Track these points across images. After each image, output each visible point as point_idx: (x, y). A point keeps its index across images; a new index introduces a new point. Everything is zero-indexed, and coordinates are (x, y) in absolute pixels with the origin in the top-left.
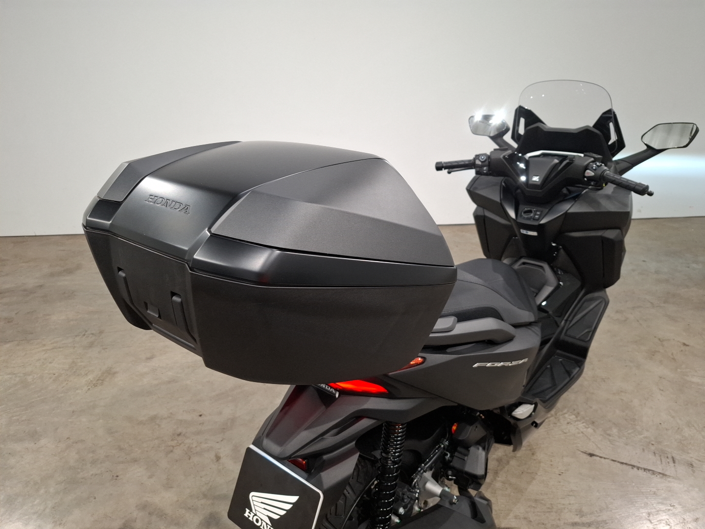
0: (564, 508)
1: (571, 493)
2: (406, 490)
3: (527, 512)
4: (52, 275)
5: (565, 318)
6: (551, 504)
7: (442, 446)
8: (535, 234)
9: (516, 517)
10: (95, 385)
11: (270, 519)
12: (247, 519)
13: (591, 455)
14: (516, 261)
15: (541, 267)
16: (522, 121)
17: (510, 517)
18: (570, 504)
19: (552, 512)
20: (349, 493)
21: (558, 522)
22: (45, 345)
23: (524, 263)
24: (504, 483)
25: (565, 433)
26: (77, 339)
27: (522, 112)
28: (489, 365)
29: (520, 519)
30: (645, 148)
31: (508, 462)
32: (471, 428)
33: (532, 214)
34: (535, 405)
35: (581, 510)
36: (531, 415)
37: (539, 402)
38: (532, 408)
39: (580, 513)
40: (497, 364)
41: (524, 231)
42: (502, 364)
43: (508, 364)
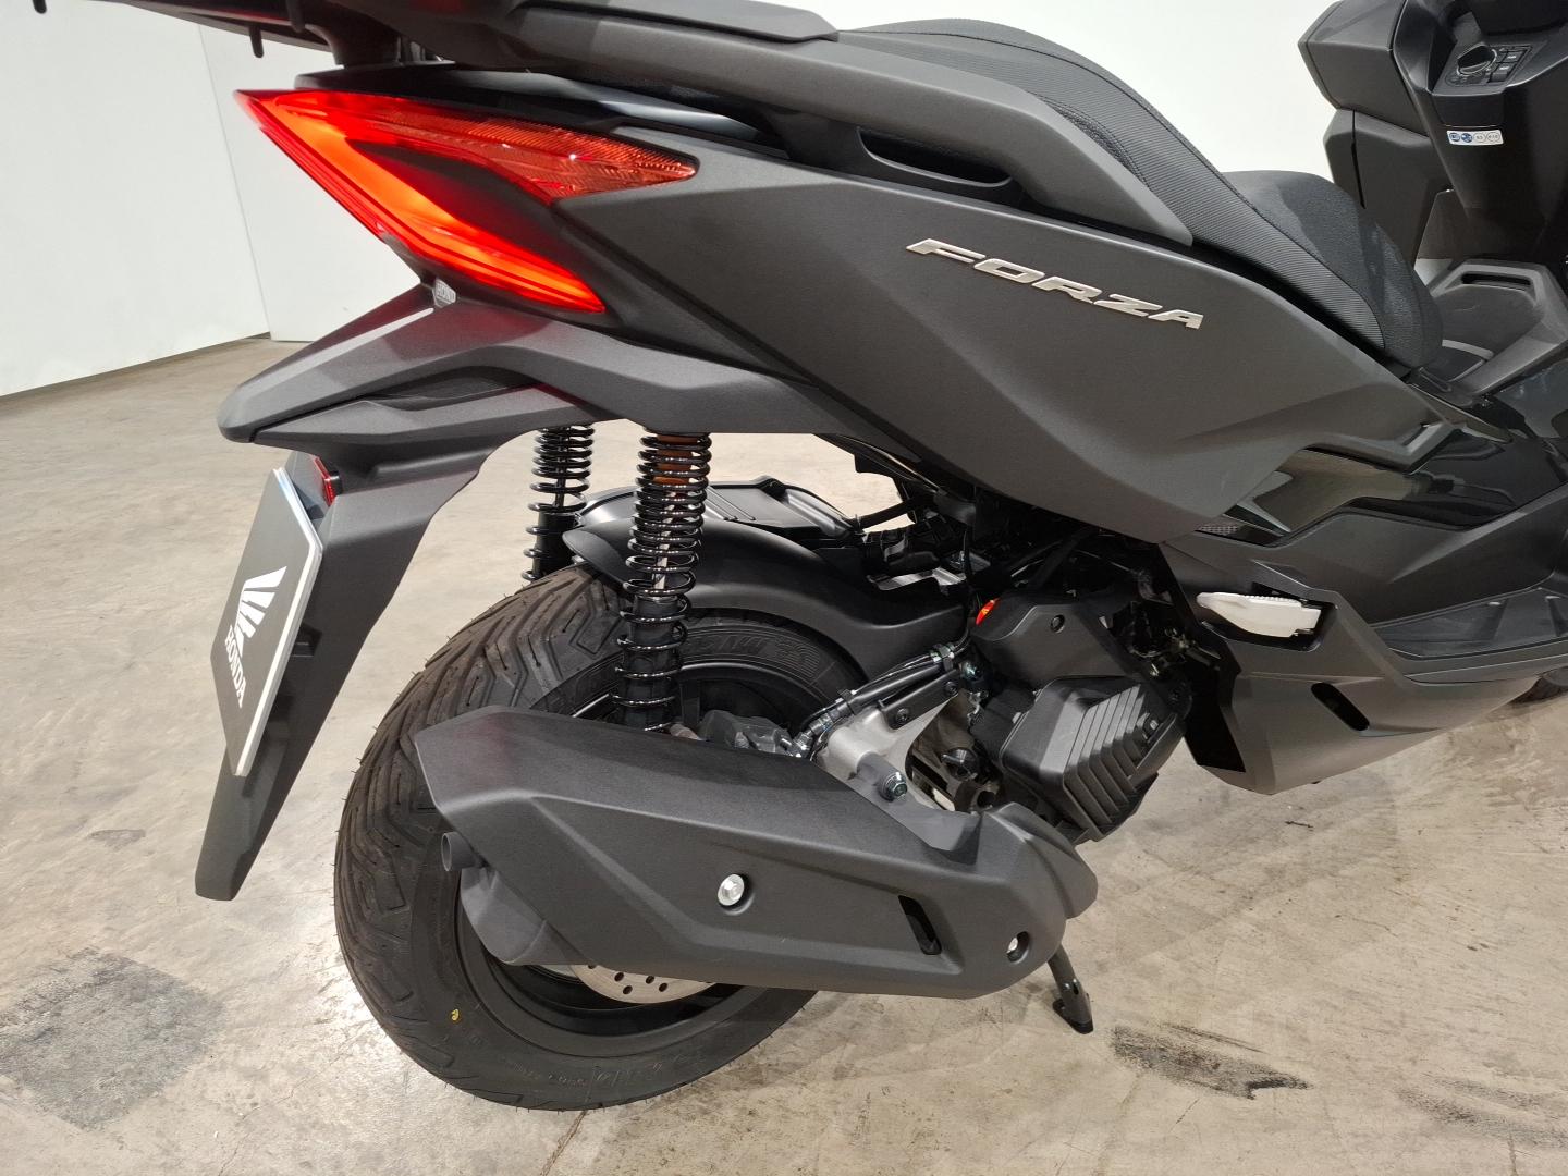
0: (1447, 1038)
1: (1493, 1004)
2: (772, 738)
3: (1304, 1015)
6: (1403, 1015)
7: (937, 659)
8: (1493, 138)
9: (1258, 1017)
15: (1526, 282)
17: (1238, 1012)
18: (1473, 1031)
19: (1397, 1034)
20: (538, 665)
21: (1407, 1066)
23: (1467, 278)
24: (1261, 926)
25: (1545, 851)
28: (991, 265)
29: (1270, 1024)
31: (1302, 881)
32: (1033, 613)
33: (1487, 67)
34: (1326, 609)
35: (1508, 1057)
36: (1300, 641)
37: (1341, 604)
38: (1307, 618)
39: (1504, 1063)
40: (1026, 275)
41: (1457, 138)
42: (1056, 282)
43: (1083, 292)
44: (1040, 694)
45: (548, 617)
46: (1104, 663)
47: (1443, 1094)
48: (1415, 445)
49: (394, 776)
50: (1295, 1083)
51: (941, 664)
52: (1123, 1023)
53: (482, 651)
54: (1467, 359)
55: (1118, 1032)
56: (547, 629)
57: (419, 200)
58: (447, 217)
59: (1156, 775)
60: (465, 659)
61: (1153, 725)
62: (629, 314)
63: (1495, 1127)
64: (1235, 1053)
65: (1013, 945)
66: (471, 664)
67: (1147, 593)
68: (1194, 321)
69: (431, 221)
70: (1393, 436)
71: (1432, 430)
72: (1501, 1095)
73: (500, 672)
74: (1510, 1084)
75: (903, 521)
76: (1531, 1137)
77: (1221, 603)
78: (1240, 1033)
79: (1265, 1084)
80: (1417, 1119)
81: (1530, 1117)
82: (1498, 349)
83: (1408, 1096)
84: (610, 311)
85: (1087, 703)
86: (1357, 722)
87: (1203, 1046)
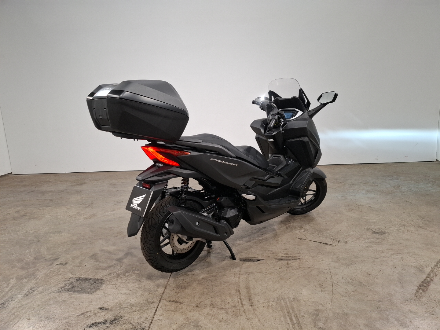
0: (280, 253)
1: (286, 249)
3: (263, 253)
4: (72, 186)
5: (292, 180)
8: (272, 140)
9: (258, 254)
10: (87, 219)
11: (137, 204)
12: (131, 207)
13: (301, 239)
14: (272, 155)
15: (280, 157)
16: (272, 97)
17: (255, 254)
18: (283, 252)
19: (274, 253)
21: (275, 256)
22: (66, 207)
23: (274, 156)
26: (81, 205)
27: (271, 93)
28: (217, 161)
30: (320, 104)
32: (224, 198)
33: (270, 132)
34: (256, 196)
35: (287, 253)
36: (254, 200)
37: (258, 196)
38: (254, 197)
39: (287, 254)
40: (221, 161)
41: (269, 140)
42: (223, 162)
43: (226, 163)
44: (225, 209)
45: (169, 201)
46: (232, 205)
47: (280, 258)
48: (266, 178)
49: (152, 221)
50: (262, 260)
51: (213, 206)
52: (240, 258)
53: (161, 206)
54: (274, 167)
55: (240, 259)
56: (169, 202)
57: (161, 156)
58: (164, 157)
59: (240, 221)
60: (159, 207)
61: (239, 214)
62: (183, 166)
63: (285, 260)
64: (255, 258)
65: (225, 234)
66: (160, 207)
67: (236, 196)
68: (237, 165)
69: (162, 158)
70: (263, 177)
71: (268, 176)
72: (286, 257)
73: (164, 207)
74: (287, 256)
75: (203, 191)
76: (289, 260)
77: (244, 195)
78: (255, 256)
79: (259, 260)
80: (277, 260)
81: (289, 258)
82: (278, 166)
83: (276, 259)
84: (180, 166)
85: (231, 209)
86: (263, 212)
87: (251, 258)
